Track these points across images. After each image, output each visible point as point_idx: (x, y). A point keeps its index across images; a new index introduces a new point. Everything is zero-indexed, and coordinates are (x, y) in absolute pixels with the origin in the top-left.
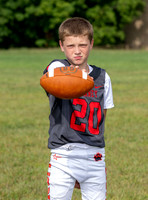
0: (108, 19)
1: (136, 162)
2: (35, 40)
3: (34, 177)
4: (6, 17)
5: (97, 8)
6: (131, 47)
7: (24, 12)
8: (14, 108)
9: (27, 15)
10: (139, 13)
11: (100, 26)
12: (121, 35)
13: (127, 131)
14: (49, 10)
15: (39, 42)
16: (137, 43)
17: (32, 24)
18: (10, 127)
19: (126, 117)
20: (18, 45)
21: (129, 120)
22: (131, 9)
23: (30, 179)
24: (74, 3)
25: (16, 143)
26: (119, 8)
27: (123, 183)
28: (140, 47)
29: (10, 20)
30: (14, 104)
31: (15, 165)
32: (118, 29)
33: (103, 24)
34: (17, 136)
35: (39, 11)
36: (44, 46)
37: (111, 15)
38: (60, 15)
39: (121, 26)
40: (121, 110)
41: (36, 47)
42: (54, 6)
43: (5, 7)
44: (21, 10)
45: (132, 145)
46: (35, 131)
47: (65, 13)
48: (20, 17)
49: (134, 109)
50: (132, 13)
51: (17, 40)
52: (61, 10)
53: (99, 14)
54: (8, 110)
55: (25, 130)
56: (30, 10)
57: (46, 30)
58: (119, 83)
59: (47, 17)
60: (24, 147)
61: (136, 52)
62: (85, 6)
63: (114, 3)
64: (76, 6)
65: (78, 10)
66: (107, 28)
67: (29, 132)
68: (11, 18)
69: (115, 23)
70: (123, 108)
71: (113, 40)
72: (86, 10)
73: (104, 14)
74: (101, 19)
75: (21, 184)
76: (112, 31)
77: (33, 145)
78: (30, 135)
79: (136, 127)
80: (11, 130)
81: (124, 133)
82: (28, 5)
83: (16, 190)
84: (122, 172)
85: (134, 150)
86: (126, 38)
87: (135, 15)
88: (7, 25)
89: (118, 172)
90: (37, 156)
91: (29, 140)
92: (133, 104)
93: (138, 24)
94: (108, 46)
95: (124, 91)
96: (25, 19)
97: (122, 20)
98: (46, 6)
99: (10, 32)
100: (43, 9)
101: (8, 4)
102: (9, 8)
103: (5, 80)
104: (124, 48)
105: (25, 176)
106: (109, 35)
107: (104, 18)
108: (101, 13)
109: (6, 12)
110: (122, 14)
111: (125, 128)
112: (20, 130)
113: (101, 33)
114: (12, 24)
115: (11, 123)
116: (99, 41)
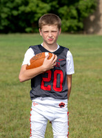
0: (72, 14)
1: (89, 108)
2: (25, 28)
3: (23, 117)
4: (6, 13)
5: (65, 8)
6: (87, 33)
7: (18, 10)
8: (11, 73)
9: (20, 12)
10: (92, 11)
11: (67, 19)
12: (81, 25)
13: (84, 87)
14: (34, 9)
15: (28, 29)
16: (91, 30)
17: (23, 18)
18: (8, 85)
19: (83, 79)
20: (14, 31)
21: (85, 80)
22: (87, 8)
23: (20, 118)
24: (50, 4)
25: (12, 95)
26: (79, 7)
27: (81, 121)
28: (93, 33)
29: (9, 15)
30: (11, 69)
31: (11, 109)
32: (79, 21)
33: (69, 18)
34: (13, 90)
35: (28, 9)
36: (31, 32)
37: (74, 12)
38: (41, 12)
39: (81, 19)
40: (80, 74)
41: (26, 32)
42: (38, 6)
43: (5, 7)
44: (16, 8)
45: (87, 97)
46: (24, 87)
47: (45, 11)
48: (15, 13)
49: (89, 73)
50: (88, 10)
51: (13, 28)
52: (42, 9)
53: (66, 11)
54: (7, 73)
55: (18, 86)
56: (22, 8)
57: (32, 22)
58: (79, 56)
59: (33, 13)
60: (17, 97)
61: (90, 36)
62: (57, 6)
63: (76, 4)
64: (52, 6)
65: (53, 9)
66: (72, 20)
67: (20, 87)
68: (10, 13)
69: (77, 17)
70: (81, 72)
71: (75, 28)
72: (58, 9)
73: (70, 12)
74: (68, 14)
75: (15, 121)
76: (75, 23)
77: (23, 96)
78: (21, 90)
79: (90, 85)
80: (9, 87)
81: (82, 89)
82: (21, 5)
83: (12, 125)
84: (80, 114)
85: (88, 100)
86: (84, 27)
87: (90, 12)
88: (7, 18)
89: (78, 114)
90: (25, 103)
91: (20, 93)
92: (88, 70)
93: (92, 18)
94: (72, 32)
95: (82, 61)
96: (19, 15)
97: (82, 15)
98: (33, 6)
99: (9, 23)
100: (30, 8)
101: (8, 5)
102: (8, 7)
103: (5, 54)
104: (83, 33)
105: (18, 117)
106: (73, 25)
107: (70, 14)
108: (68, 10)
109: (6, 10)
110: (81, 11)
111: (83, 85)
112: (14, 87)
113: (68, 23)
114: (10, 18)
115: (9, 82)
116: (66, 29)
